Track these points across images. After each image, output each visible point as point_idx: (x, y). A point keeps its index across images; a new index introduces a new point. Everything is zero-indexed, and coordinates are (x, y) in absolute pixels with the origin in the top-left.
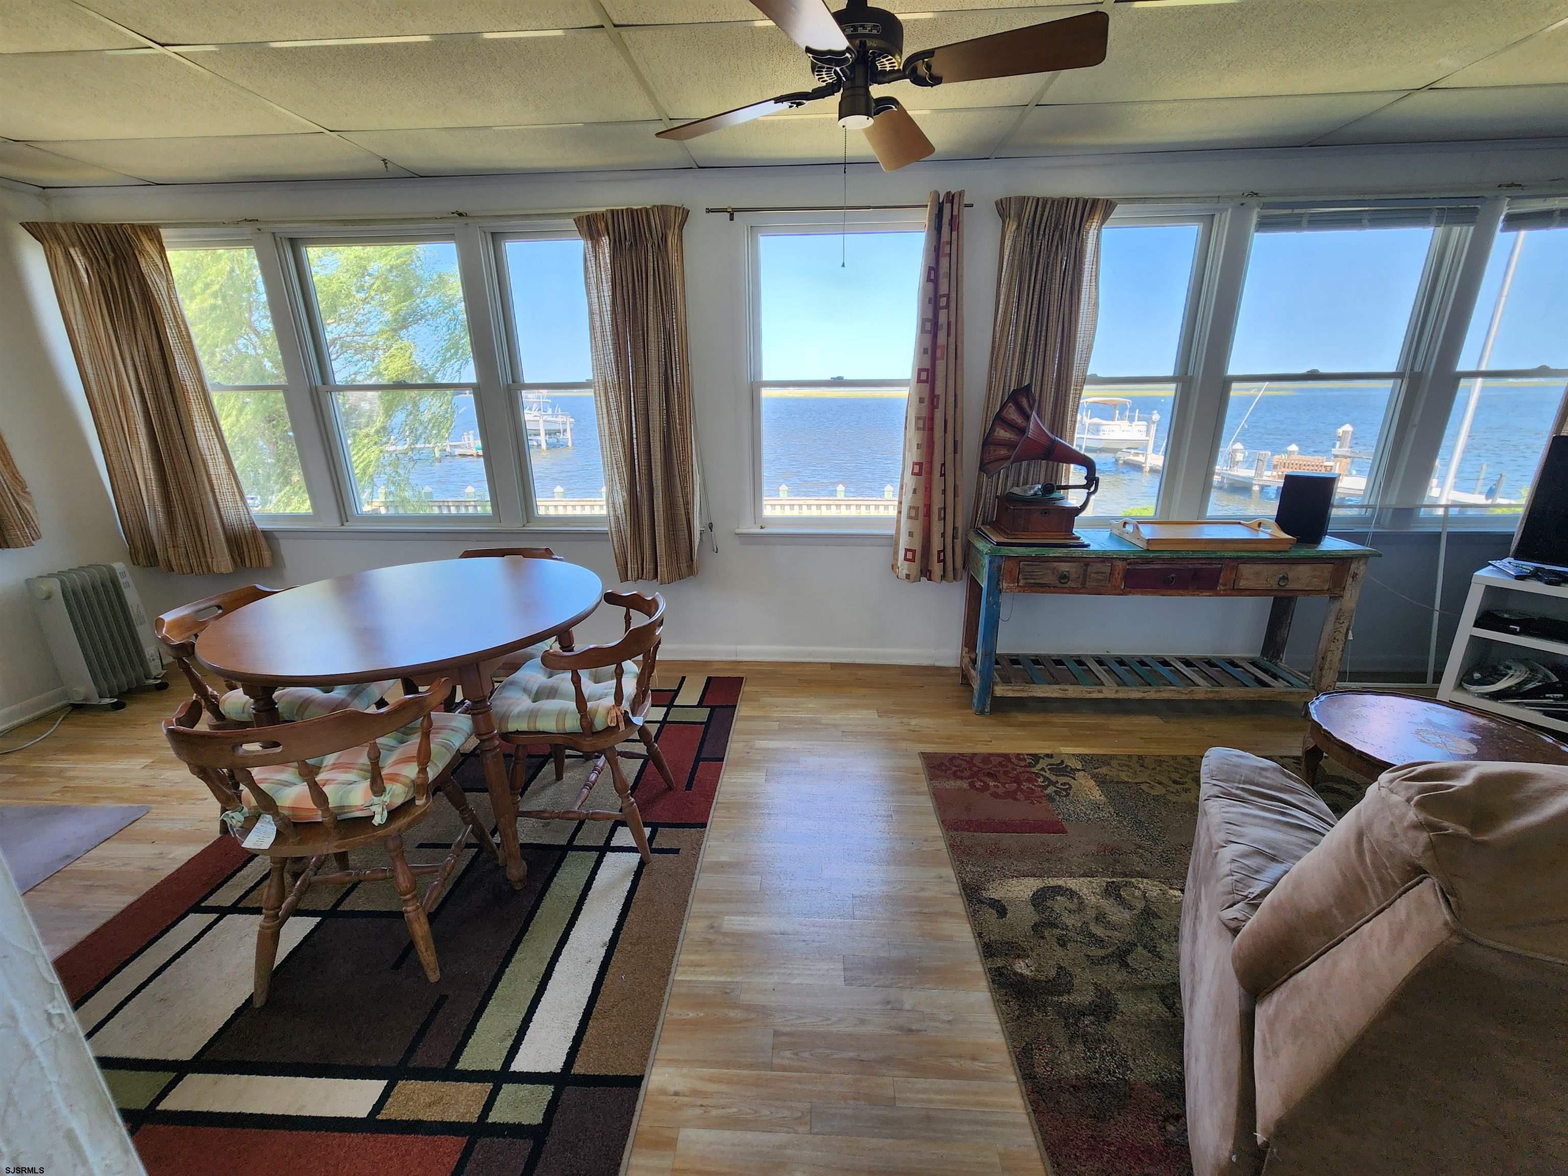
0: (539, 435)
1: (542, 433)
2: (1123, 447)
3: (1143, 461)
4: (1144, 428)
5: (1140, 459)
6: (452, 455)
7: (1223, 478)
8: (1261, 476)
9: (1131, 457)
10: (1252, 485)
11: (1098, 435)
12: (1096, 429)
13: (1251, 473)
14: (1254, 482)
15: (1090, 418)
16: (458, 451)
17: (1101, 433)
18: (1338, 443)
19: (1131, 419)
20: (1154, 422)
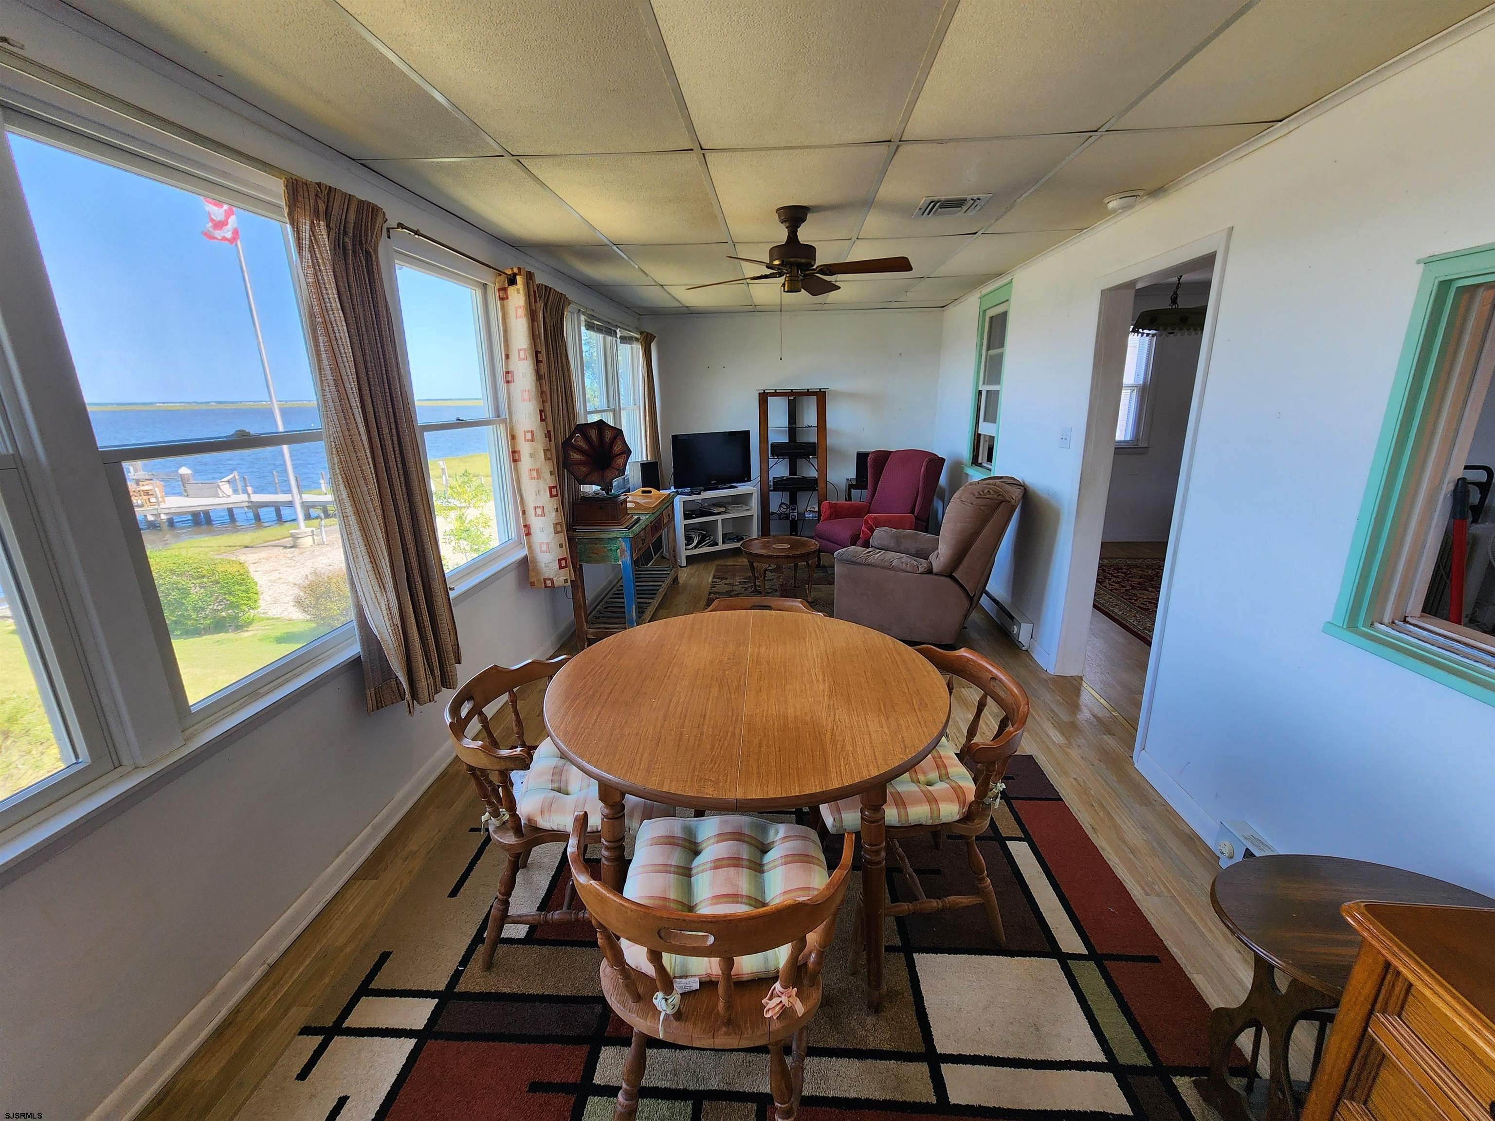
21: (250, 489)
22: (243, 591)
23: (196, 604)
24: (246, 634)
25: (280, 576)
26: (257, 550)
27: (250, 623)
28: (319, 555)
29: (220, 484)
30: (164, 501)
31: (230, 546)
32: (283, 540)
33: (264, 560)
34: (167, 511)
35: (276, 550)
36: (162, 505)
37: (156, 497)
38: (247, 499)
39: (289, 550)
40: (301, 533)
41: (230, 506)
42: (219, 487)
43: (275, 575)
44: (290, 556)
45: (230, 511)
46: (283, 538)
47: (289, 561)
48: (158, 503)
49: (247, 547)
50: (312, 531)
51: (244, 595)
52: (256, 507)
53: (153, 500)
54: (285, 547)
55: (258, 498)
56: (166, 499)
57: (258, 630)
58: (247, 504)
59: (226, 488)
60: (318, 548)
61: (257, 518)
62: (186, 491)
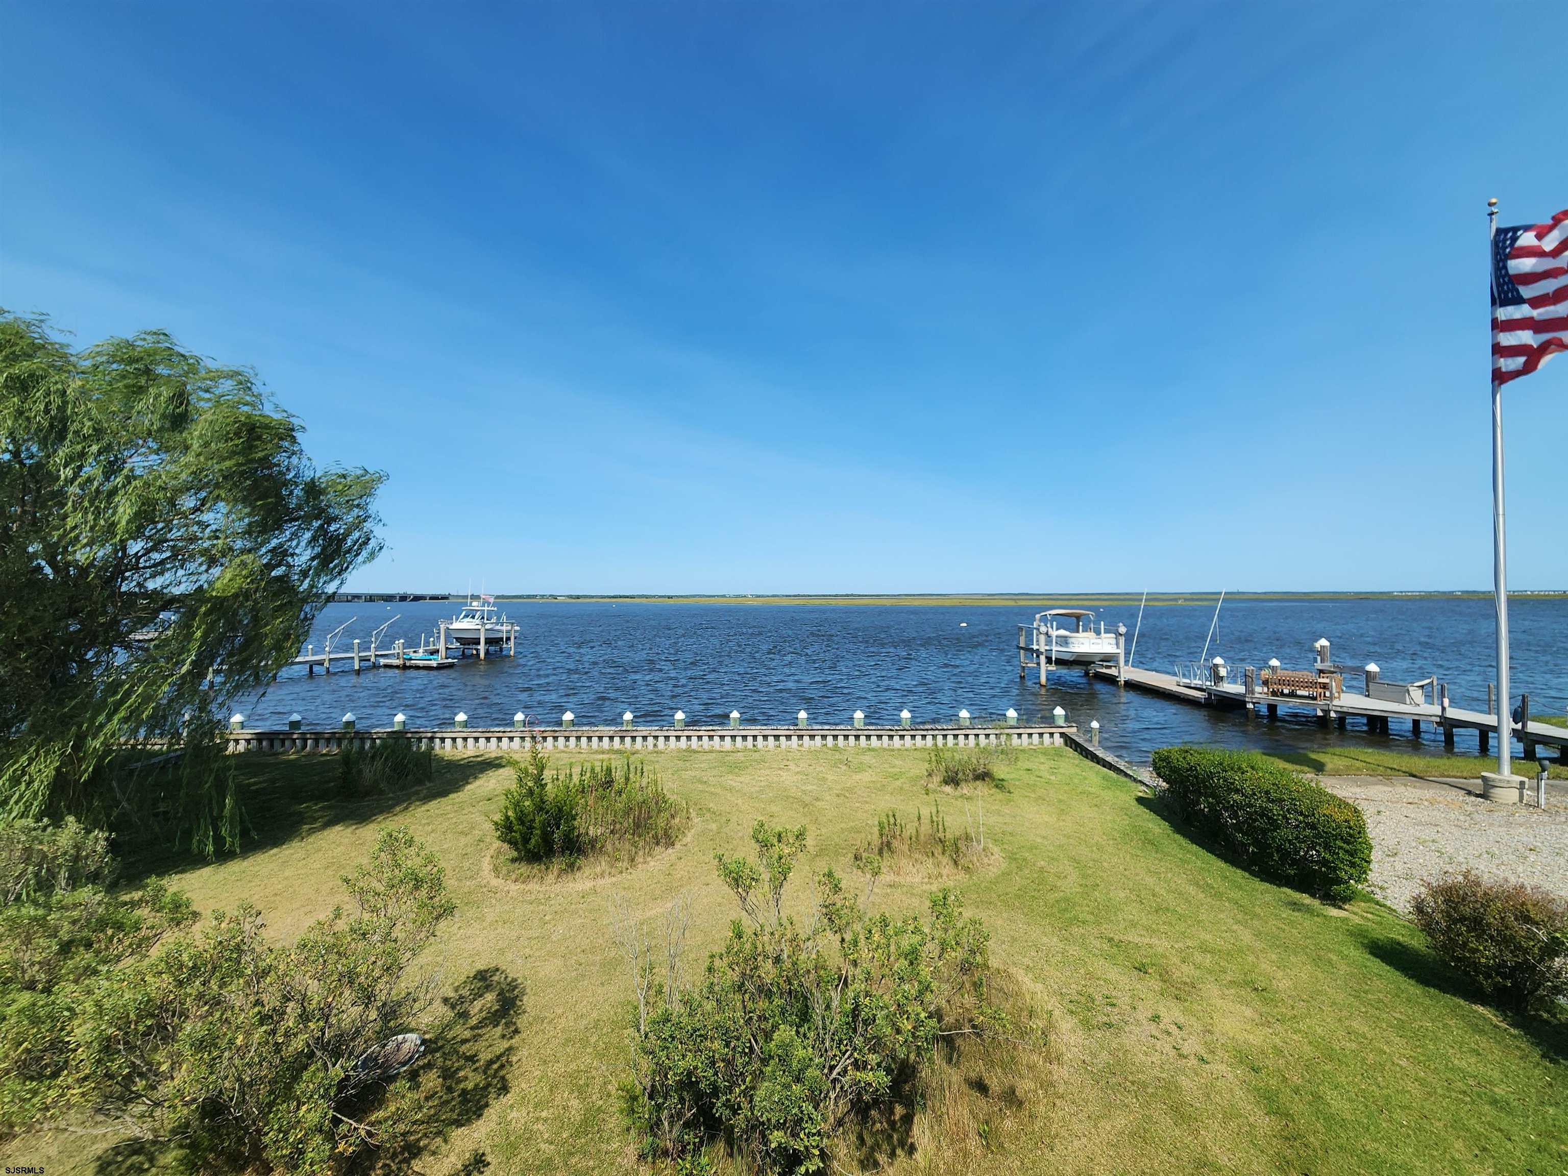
0: (479, 643)
1: (482, 641)
2: (1096, 659)
3: (1117, 674)
4: (1114, 641)
5: (1113, 672)
6: (376, 666)
7: (1210, 694)
8: (1253, 694)
9: (1104, 671)
10: (1245, 703)
11: (1067, 647)
12: (1064, 641)
13: (1241, 689)
14: (1247, 700)
15: (1057, 629)
16: (383, 661)
17: (1071, 646)
18: (1319, 658)
19: (1098, 633)
20: (1121, 635)
21: (1446, 702)
22: (1347, 851)
23: (1282, 844)
24: (1334, 912)
25: (1435, 836)
26: (1426, 784)
27: (1347, 899)
28: (1521, 825)
29: (1411, 689)
30: (1339, 698)
31: (1392, 769)
32: (1472, 781)
33: (1426, 803)
34: (1339, 709)
35: (1454, 792)
36: (1336, 702)
37: (1331, 692)
38: (1440, 714)
39: (1473, 798)
40: (1500, 780)
41: (1416, 718)
42: (1408, 691)
43: (1428, 833)
44: (1469, 808)
45: (1416, 723)
46: (1473, 778)
47: (1462, 818)
48: (1331, 698)
49: (1414, 776)
50: (1522, 783)
51: (1347, 857)
52: (1449, 726)
53: (1328, 694)
54: (1469, 793)
55: (1453, 713)
56: (1342, 695)
57: (1355, 914)
58: (1438, 720)
59: (1417, 695)
60: (1524, 812)
61: (1449, 740)
62: (1368, 691)
